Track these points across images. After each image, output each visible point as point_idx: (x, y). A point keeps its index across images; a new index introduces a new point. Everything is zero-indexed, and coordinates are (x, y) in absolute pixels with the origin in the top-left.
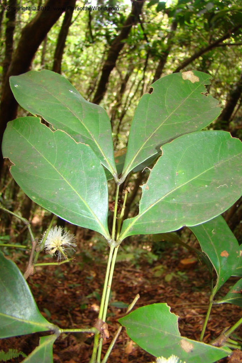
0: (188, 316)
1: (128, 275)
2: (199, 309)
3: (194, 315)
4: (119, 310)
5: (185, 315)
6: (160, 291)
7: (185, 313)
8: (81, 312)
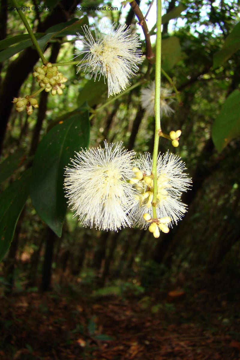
0: (177, 349)
1: (116, 309)
2: (187, 342)
3: (182, 347)
4: (106, 345)
5: (173, 348)
6: (148, 324)
7: (174, 345)
8: (66, 347)
